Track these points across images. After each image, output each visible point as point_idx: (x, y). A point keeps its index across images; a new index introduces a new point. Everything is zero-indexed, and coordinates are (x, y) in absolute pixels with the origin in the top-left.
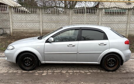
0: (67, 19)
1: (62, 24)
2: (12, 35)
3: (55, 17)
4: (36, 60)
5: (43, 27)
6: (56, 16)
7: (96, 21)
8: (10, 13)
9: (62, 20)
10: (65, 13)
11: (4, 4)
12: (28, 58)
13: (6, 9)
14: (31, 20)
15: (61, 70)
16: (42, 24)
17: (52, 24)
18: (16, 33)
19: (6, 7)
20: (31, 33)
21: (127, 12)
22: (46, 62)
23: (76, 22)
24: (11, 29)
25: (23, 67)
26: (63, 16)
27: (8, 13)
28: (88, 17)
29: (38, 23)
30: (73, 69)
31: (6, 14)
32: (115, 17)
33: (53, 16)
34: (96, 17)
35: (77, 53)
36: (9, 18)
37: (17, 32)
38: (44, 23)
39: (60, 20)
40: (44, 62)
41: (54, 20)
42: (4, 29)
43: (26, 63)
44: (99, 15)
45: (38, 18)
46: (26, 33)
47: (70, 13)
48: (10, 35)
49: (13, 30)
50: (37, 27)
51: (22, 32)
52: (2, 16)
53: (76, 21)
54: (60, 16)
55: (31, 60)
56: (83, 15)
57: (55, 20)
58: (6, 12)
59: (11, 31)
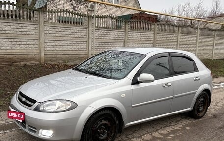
0: (35, 31)
1: (25, 41)
3: (9, 27)
6: (12, 24)
7: (84, 37)
9: (25, 33)
21: (123, 25)
23: (52, 37)
26: (27, 25)
28: (72, 29)
32: (109, 32)
33: (4, 24)
34: (85, 30)
39: (20, 33)
41: (7, 32)
44: (89, 27)
47: (41, 20)
53: (51, 35)
54: (20, 25)
56: (64, 25)
57: (10, 32)
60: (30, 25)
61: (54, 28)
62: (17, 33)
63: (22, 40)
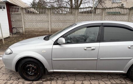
0: (73, 18)
1: (69, 23)
2: (24, 34)
4: (41, 68)
5: (51, 26)
6: (63, 16)
8: (22, 14)
9: (69, 20)
10: (71, 13)
11: (17, 6)
12: (30, 65)
13: (18, 10)
14: (41, 20)
15: (74, 80)
16: (51, 24)
17: (59, 23)
18: (27, 32)
19: (18, 8)
20: (41, 32)
22: (55, 70)
24: (24, 28)
25: (25, 76)
26: (70, 16)
27: (21, 14)
29: (47, 23)
30: (89, 79)
31: (18, 15)
34: (100, 16)
35: (97, 60)
36: (21, 18)
37: (29, 31)
38: (52, 23)
40: (52, 70)
41: (61, 20)
42: (18, 29)
43: (29, 71)
44: (102, 14)
45: (47, 18)
46: (37, 32)
47: (76, 13)
48: (23, 34)
49: (25, 29)
50: (46, 26)
51: (33, 31)
52: (15, 16)
54: (67, 16)
55: (35, 67)
58: (18, 13)
59: (24, 30)
60: (71, 16)
61: (83, 16)
62: (65, 20)
63: (67, 23)
